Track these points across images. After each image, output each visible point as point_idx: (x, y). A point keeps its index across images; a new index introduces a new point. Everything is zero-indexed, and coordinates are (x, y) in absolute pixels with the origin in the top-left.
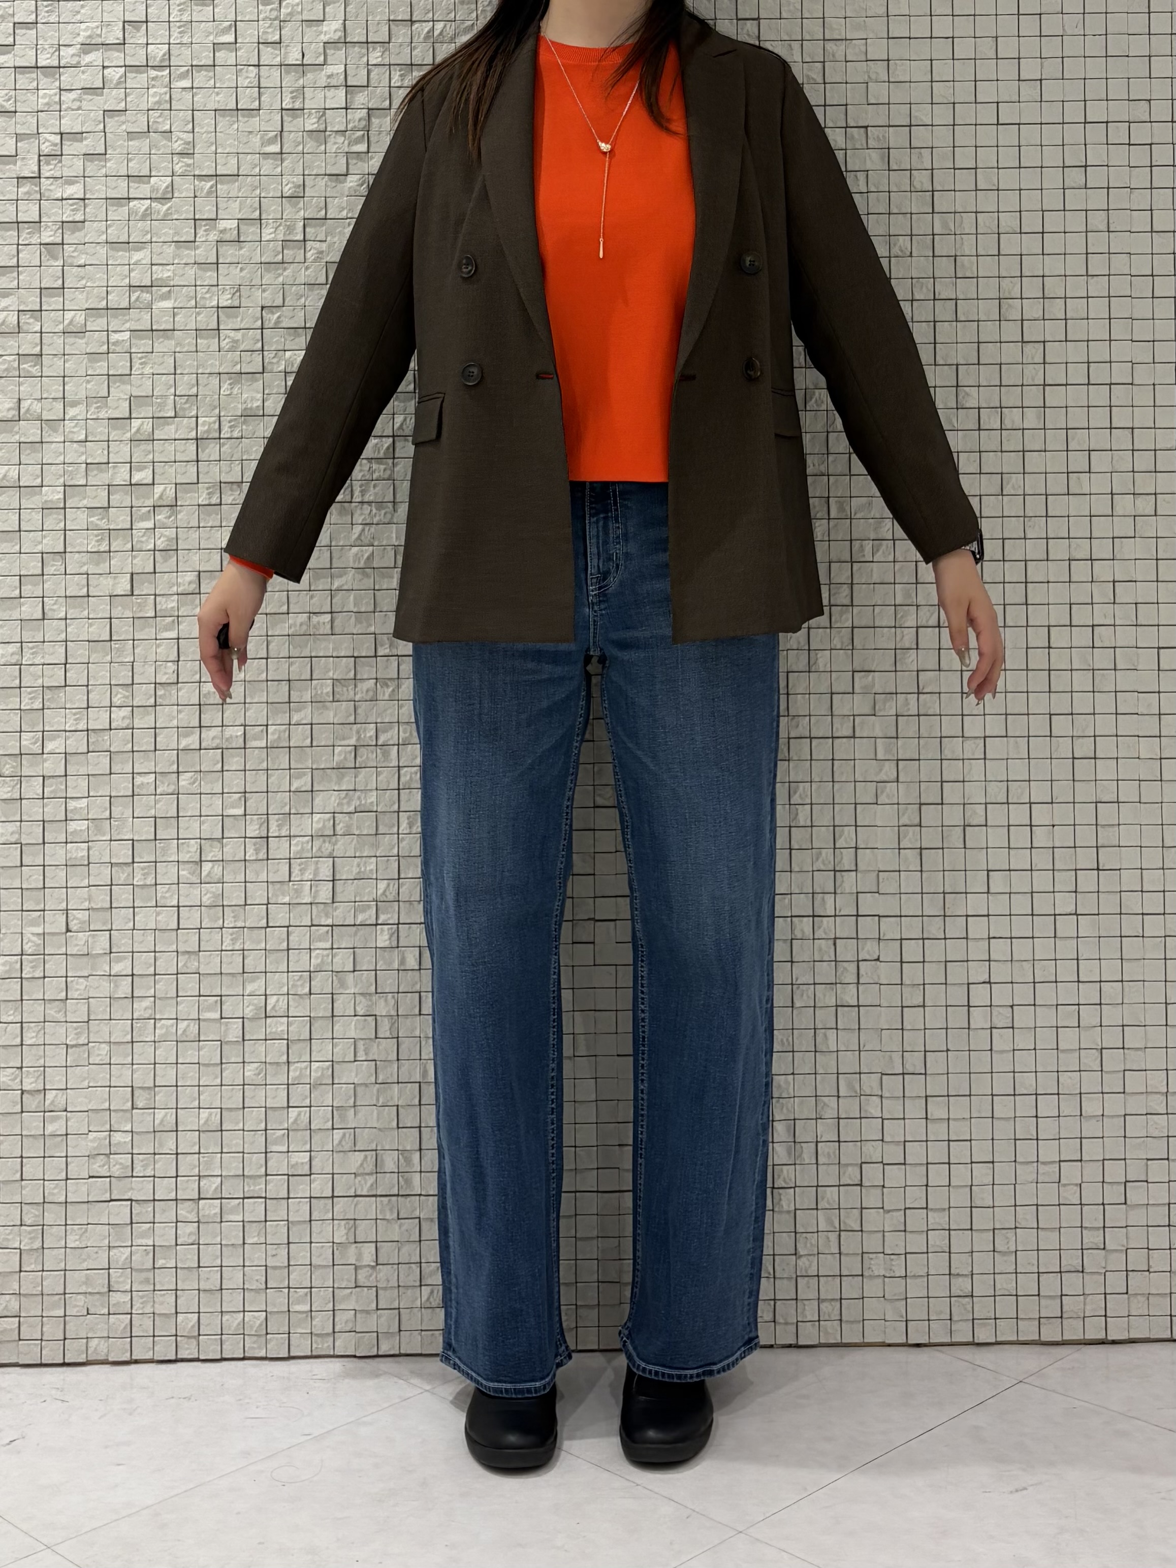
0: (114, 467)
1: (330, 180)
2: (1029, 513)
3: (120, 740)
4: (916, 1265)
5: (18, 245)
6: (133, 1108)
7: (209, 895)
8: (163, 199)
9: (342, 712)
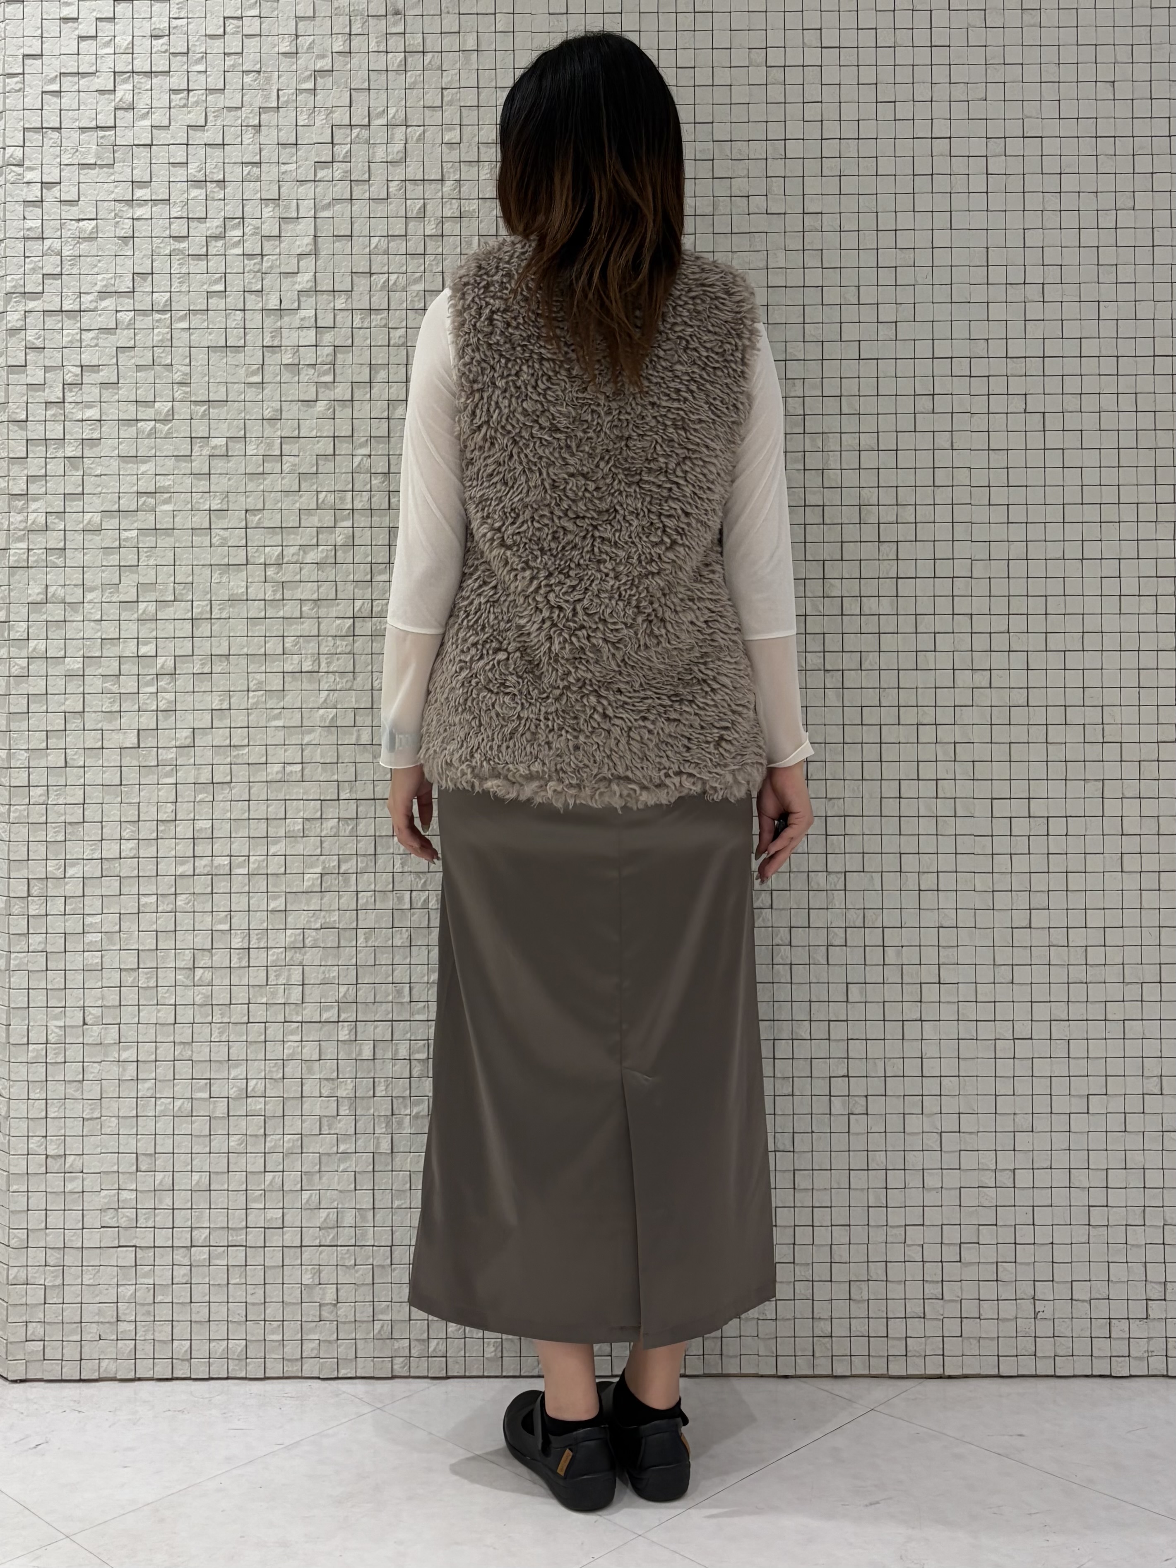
0: (124, 642)
1: (303, 405)
2: (883, 685)
3: (127, 868)
4: (785, 1310)
5: (46, 458)
7: (200, 996)
8: (165, 421)
9: (310, 845)
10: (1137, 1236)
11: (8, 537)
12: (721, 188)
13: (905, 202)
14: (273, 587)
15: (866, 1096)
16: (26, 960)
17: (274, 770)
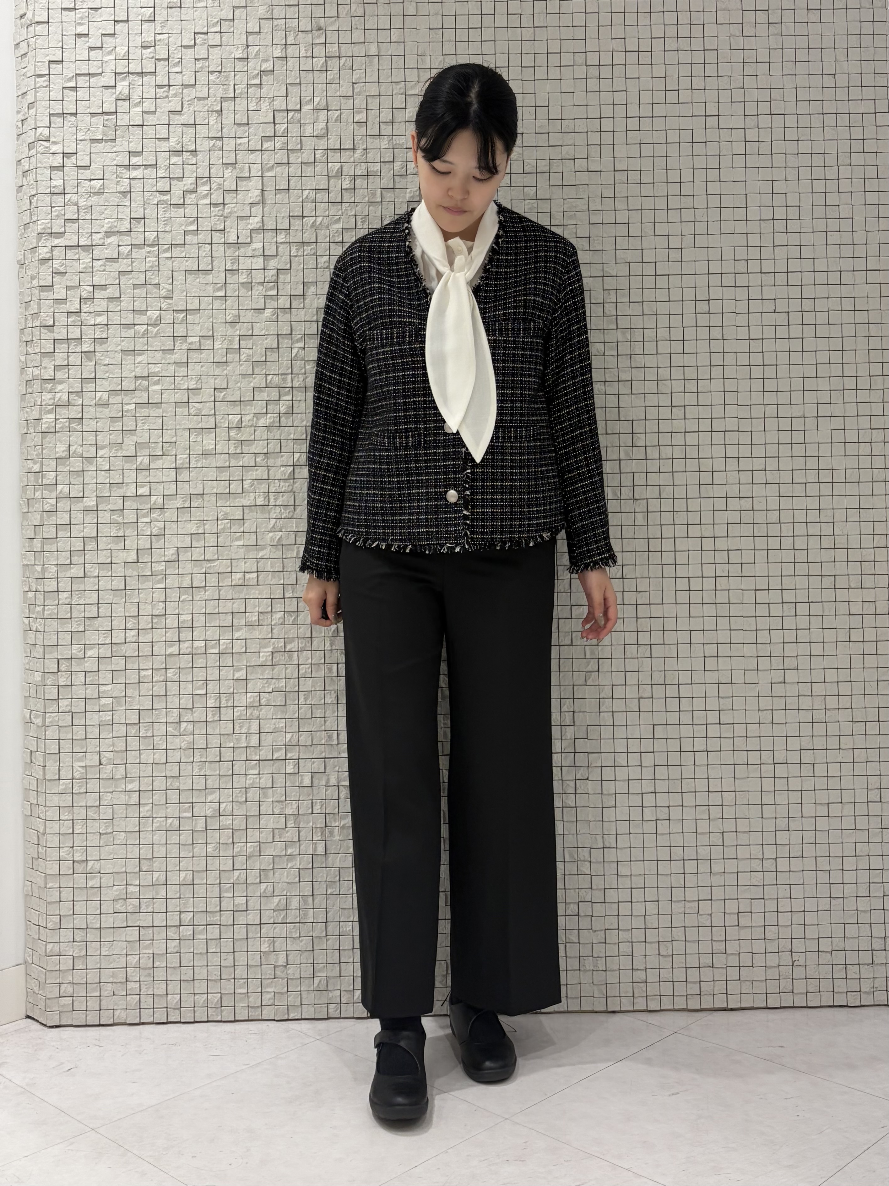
0: (127, 486)
1: (255, 313)
2: (676, 509)
3: (130, 650)
4: (613, 963)
5: (68, 353)
6: (140, 871)
7: (185, 742)
8: (155, 325)
9: (264, 632)
10: (863, 904)
11: (41, 411)
12: (555, 153)
13: (686, 162)
14: (234, 444)
15: (669, 807)
16: (56, 719)
17: (237, 577)
